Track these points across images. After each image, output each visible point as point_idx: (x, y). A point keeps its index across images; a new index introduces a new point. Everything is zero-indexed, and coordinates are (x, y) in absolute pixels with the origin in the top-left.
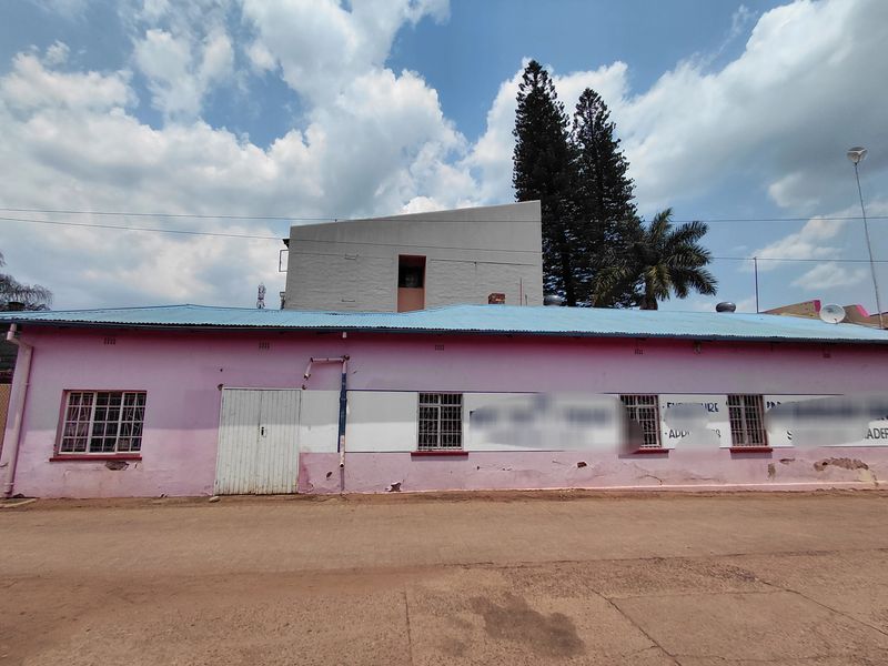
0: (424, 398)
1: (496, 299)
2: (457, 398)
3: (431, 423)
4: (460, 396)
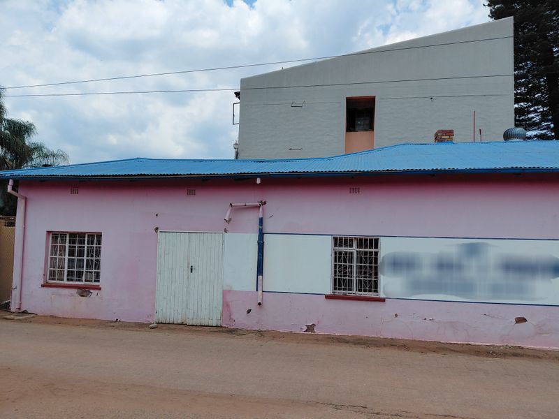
0: (338, 241)
1: (444, 136)
2: (374, 243)
3: (346, 268)
4: (377, 241)
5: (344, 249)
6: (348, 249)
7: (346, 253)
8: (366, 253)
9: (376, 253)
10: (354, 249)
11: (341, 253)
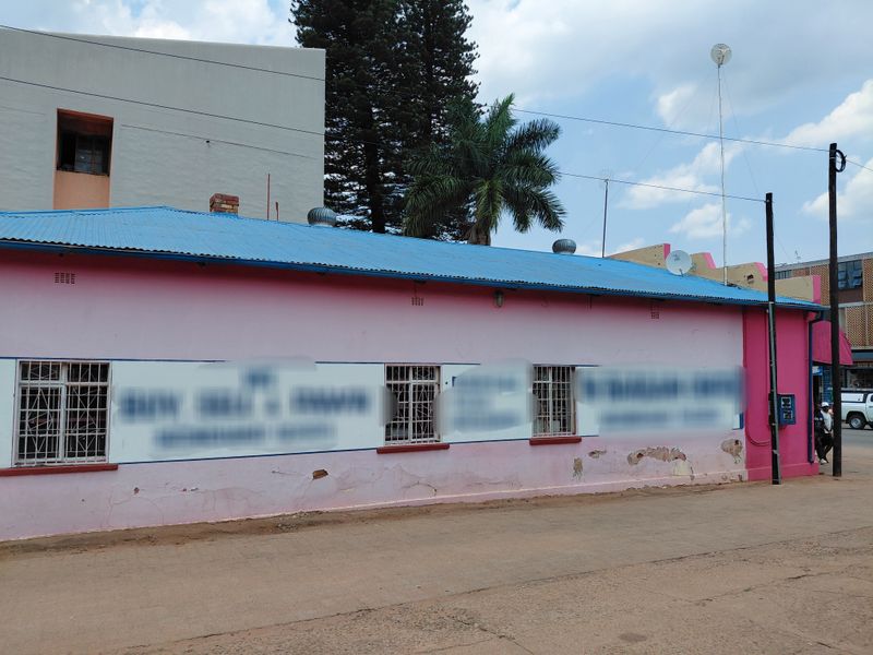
0: (29, 369)
1: (223, 204)
2: (101, 371)
3: (44, 416)
4: (105, 368)
5: (40, 383)
6: (50, 384)
7: (45, 391)
8: (84, 389)
9: (104, 389)
10: (62, 383)
11: (34, 391)
